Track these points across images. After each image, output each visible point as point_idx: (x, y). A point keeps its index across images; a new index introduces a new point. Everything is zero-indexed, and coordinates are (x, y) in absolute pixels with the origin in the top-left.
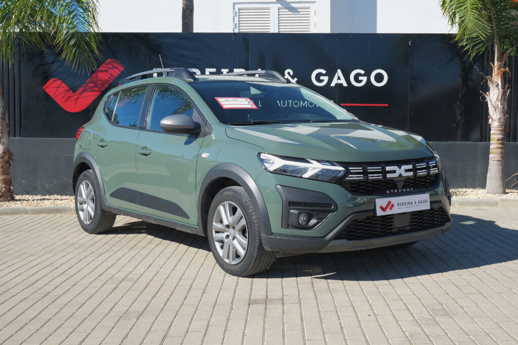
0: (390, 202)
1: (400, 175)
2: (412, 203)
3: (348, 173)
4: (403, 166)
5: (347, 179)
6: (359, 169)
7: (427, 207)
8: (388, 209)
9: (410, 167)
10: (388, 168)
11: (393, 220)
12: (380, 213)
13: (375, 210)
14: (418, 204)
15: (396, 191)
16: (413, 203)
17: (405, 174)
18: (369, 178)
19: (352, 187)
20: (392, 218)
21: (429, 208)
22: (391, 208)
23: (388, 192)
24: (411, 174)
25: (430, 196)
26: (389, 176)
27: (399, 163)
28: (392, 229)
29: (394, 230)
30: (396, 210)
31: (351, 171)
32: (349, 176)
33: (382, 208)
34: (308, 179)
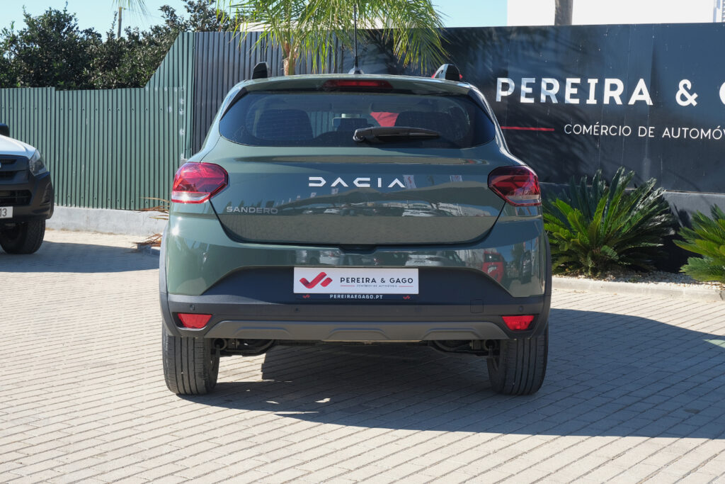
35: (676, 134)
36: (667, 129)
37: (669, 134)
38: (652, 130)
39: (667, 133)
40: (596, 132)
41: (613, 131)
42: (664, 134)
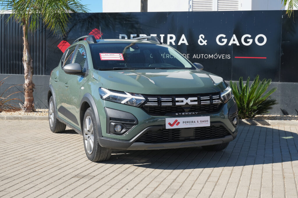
0: (176, 121)
1: (187, 104)
2: (195, 122)
3: (147, 101)
4: (189, 98)
5: (146, 105)
6: (155, 99)
7: (208, 125)
8: (175, 125)
9: (196, 99)
10: (177, 99)
11: (180, 132)
12: (168, 127)
13: (165, 125)
14: (199, 122)
15: (183, 114)
16: (196, 122)
17: (190, 103)
18: (162, 105)
19: (150, 110)
20: (179, 131)
21: (210, 126)
22: (177, 124)
23: (177, 114)
24: (196, 103)
25: (210, 118)
26: (177, 104)
27: (187, 96)
28: (179, 138)
29: (180, 139)
30: (181, 126)
31: (149, 100)
32: (148, 103)
33: (170, 124)
34: (124, 104)
35: (198, 57)
36: (195, 55)
37: (195, 57)
38: (188, 55)
39: (195, 56)
42: (194, 57)
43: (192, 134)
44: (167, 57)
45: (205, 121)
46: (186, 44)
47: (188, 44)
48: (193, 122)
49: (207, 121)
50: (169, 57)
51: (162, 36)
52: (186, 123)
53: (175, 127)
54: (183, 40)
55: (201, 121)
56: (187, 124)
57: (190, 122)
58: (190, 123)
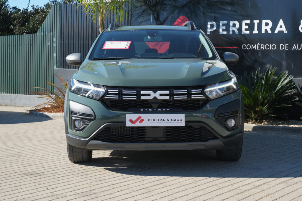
0: (140, 118)
1: (155, 98)
2: (164, 120)
3: (107, 93)
4: (158, 92)
5: (105, 98)
6: (116, 91)
8: (138, 122)
10: (142, 92)
14: (170, 121)
15: (150, 110)
16: (166, 120)
17: (159, 97)
18: (124, 98)
19: (111, 104)
20: (144, 130)
21: (184, 126)
22: (141, 122)
23: (142, 110)
24: (168, 98)
25: (185, 116)
26: (142, 98)
28: (144, 138)
29: (146, 139)
31: (109, 92)
32: (107, 96)
33: (131, 121)
35: (299, 48)
38: (287, 46)
40: (258, 48)
41: (267, 47)
42: (294, 48)
43: (161, 135)
44: (262, 48)
45: (178, 120)
46: (285, 32)
47: (286, 32)
48: (162, 120)
49: (181, 120)
50: (264, 48)
51: (256, 22)
52: (152, 120)
53: (138, 124)
54: (281, 27)
55: (172, 120)
56: (153, 122)
57: (158, 120)
58: (158, 122)
